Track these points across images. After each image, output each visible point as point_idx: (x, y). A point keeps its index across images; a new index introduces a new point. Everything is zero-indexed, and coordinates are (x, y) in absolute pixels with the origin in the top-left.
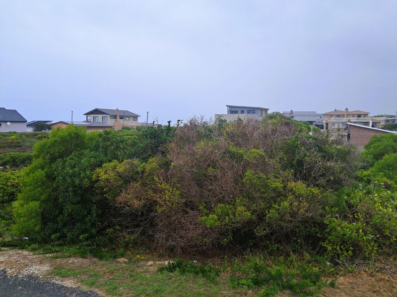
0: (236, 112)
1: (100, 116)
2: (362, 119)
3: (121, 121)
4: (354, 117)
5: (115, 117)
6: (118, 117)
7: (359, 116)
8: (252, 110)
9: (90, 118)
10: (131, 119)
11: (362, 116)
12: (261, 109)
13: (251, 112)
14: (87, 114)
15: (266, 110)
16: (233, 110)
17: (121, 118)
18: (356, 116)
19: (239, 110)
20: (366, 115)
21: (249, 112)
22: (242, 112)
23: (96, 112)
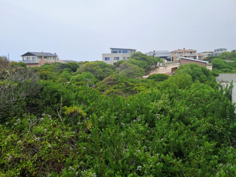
0: (116, 52)
1: (31, 57)
2: (193, 54)
3: (45, 60)
4: (188, 53)
5: (41, 57)
6: (43, 57)
7: (191, 53)
8: (125, 51)
9: (25, 58)
10: (52, 58)
11: (193, 52)
12: (131, 50)
13: (125, 52)
14: (23, 56)
15: (135, 50)
16: (114, 51)
17: (45, 57)
18: (189, 53)
19: (118, 51)
20: (195, 52)
21: (124, 52)
22: (120, 52)
23: (28, 54)
